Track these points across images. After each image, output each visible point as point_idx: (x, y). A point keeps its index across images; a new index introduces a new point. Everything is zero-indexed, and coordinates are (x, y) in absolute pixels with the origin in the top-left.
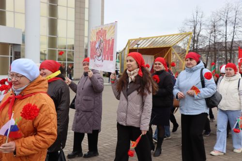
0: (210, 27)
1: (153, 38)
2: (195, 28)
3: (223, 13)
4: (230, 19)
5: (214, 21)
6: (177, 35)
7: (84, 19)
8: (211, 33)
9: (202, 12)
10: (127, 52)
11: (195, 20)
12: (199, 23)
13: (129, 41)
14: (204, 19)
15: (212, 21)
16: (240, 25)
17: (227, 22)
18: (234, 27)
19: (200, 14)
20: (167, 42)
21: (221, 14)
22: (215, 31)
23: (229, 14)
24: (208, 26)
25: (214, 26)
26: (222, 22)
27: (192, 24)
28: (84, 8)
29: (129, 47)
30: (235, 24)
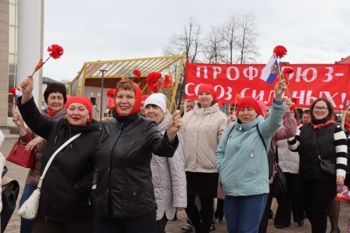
0: (209, 49)
1: (124, 61)
2: (188, 50)
3: (227, 30)
4: (237, 40)
5: (214, 40)
6: (162, 58)
7: (8, 23)
8: (211, 58)
9: (199, 26)
10: (81, 83)
11: (188, 37)
12: (194, 42)
13: (85, 64)
14: (201, 37)
15: (211, 40)
16: (249, 49)
17: (233, 44)
18: (242, 52)
19: (195, 29)
20: (145, 69)
21: (223, 30)
22: (216, 56)
23: (235, 32)
24: (207, 47)
25: (215, 49)
26: (226, 43)
27: (183, 43)
28: (8, 4)
29: (85, 74)
30: (243, 47)
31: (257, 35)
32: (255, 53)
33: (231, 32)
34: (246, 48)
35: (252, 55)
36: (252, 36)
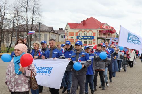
31: (41, 5)
32: (40, 15)
33: (26, 3)
34: (35, 12)
35: (38, 16)
36: (38, 6)
